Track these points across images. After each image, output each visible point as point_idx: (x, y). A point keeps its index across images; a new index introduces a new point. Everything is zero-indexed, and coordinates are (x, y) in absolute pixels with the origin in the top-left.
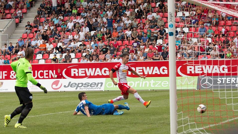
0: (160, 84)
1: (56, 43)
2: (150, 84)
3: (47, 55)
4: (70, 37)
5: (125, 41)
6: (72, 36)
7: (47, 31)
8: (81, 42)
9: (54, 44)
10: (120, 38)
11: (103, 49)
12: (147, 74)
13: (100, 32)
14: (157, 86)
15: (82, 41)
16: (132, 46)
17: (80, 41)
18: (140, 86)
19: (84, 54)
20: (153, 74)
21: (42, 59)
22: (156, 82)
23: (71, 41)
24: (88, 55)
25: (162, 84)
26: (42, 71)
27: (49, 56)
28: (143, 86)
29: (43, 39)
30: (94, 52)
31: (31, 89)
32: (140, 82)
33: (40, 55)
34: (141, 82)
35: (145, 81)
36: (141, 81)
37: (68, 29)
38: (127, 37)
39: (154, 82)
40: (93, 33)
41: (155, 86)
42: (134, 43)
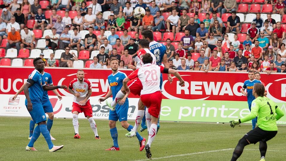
0: (237, 114)
1: (41, 29)
2: (219, 112)
3: (26, 51)
4: (67, 20)
5: (168, 32)
6: (69, 18)
7: (22, 7)
8: (87, 29)
9: (38, 31)
10: (159, 27)
11: (129, 45)
12: (210, 94)
13: (120, 14)
14: (232, 116)
15: (90, 29)
16: (181, 42)
17: (85, 28)
18: (202, 115)
19: (95, 54)
20: (220, 94)
21: (17, 58)
22: (230, 109)
23: (68, 27)
24: (103, 55)
25: (241, 113)
26: (21, 80)
27: (30, 52)
28: (207, 116)
29: (17, 21)
30: (114, 50)
31: (7, 111)
32: (201, 108)
33: (12, 51)
34: (203, 109)
35: (210, 107)
36: (204, 106)
37: (60, 5)
38: (171, 27)
39: (227, 109)
40: (107, 15)
41: (228, 117)
42: (184, 37)
